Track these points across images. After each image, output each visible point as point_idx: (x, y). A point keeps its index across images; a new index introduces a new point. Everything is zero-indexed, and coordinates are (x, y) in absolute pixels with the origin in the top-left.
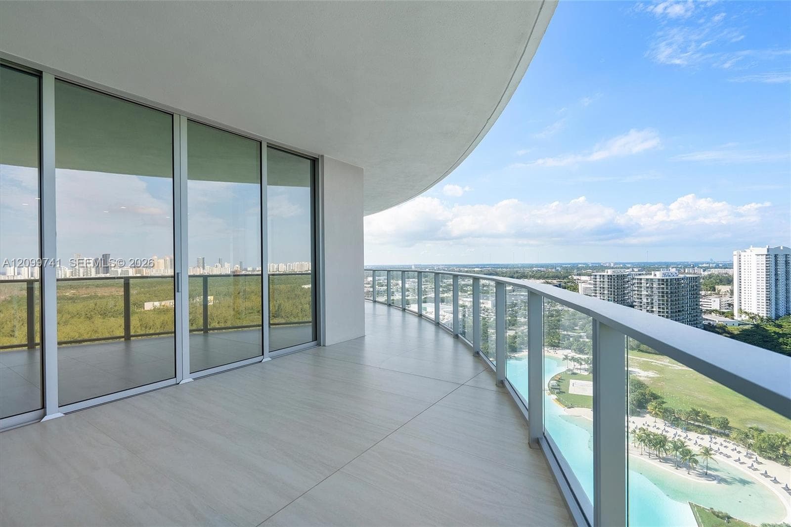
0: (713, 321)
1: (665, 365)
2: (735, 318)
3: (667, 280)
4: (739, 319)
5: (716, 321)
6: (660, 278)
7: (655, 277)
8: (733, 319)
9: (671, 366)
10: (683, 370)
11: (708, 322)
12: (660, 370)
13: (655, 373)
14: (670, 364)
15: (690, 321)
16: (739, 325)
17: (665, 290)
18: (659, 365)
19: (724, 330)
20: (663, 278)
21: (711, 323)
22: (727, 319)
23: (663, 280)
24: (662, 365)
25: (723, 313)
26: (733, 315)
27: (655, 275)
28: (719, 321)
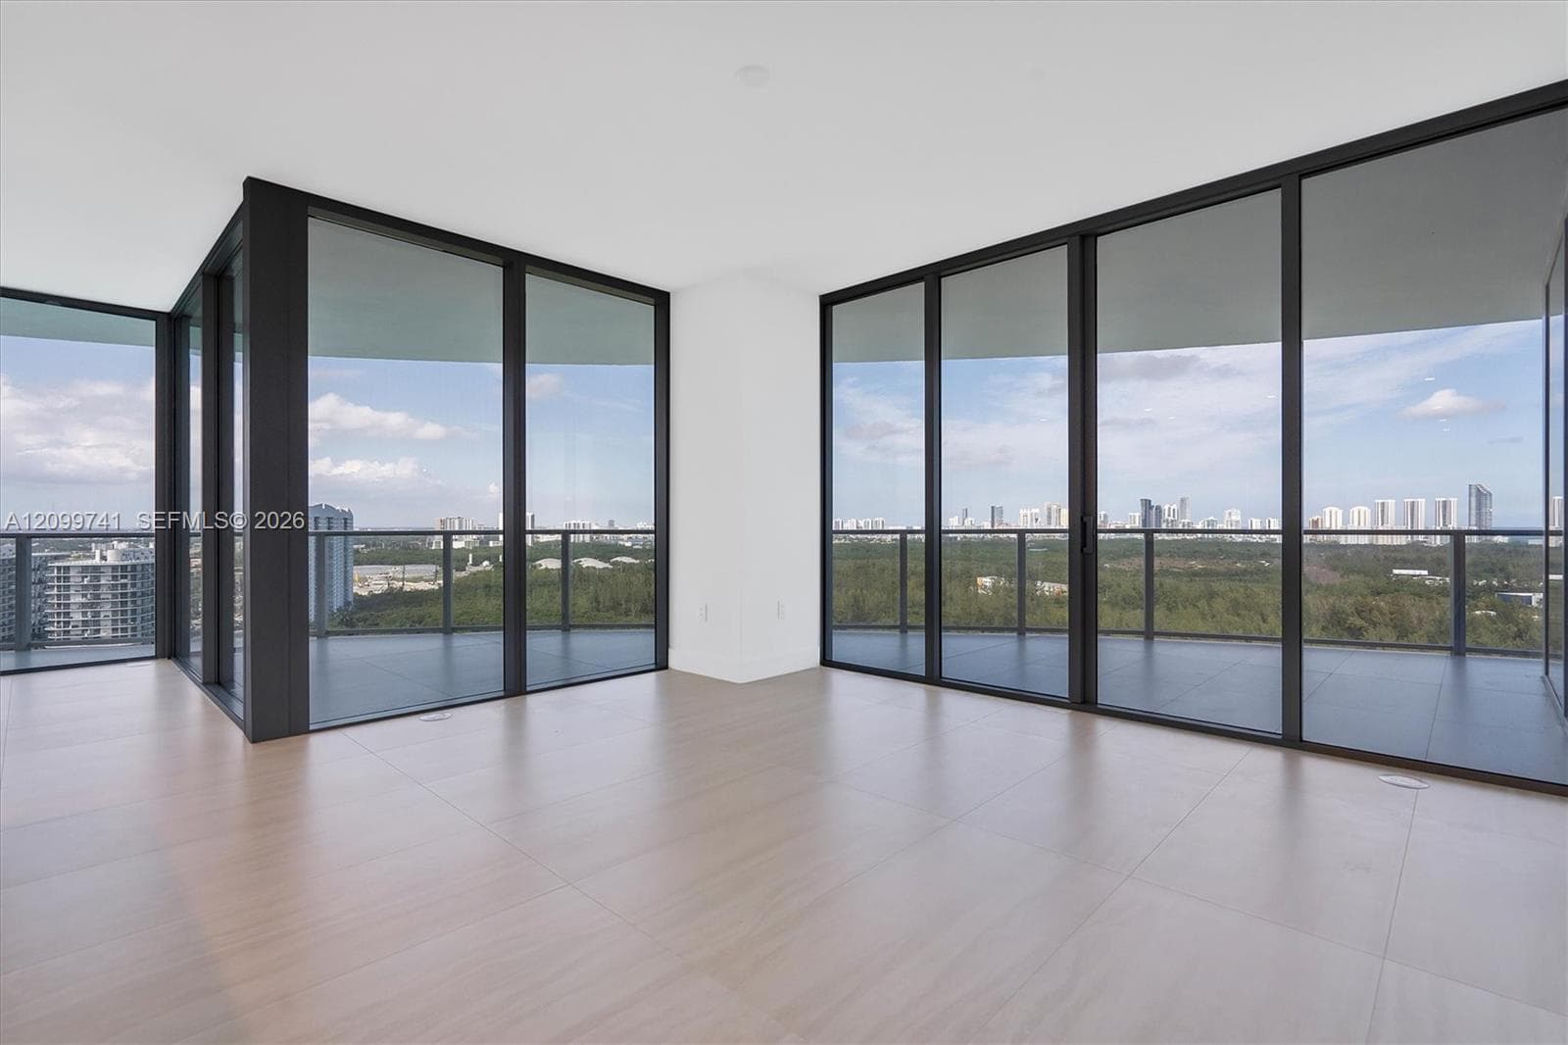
3: (134, 567)
6: (117, 563)
7: (102, 562)
17: (130, 590)
20: (126, 563)
23: (124, 568)
27: (104, 558)
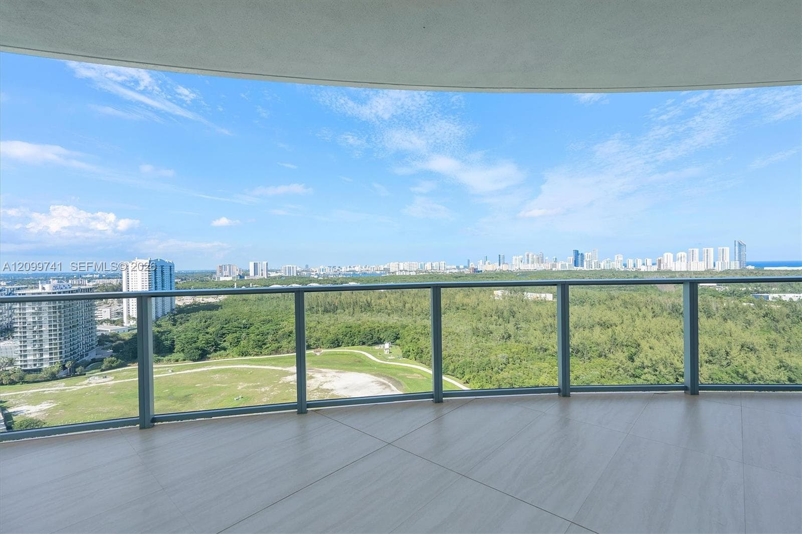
0: (106, 331)
1: (61, 390)
2: (124, 325)
4: (128, 325)
5: (108, 331)
6: (50, 291)
7: (43, 291)
8: (123, 326)
9: (69, 389)
10: (82, 389)
11: (101, 332)
12: (55, 397)
13: (50, 403)
14: (67, 388)
15: (85, 335)
16: (129, 330)
18: (54, 392)
19: (117, 337)
21: (104, 333)
22: (118, 327)
24: (57, 390)
25: (114, 322)
26: (122, 322)
27: (44, 288)
28: (111, 330)
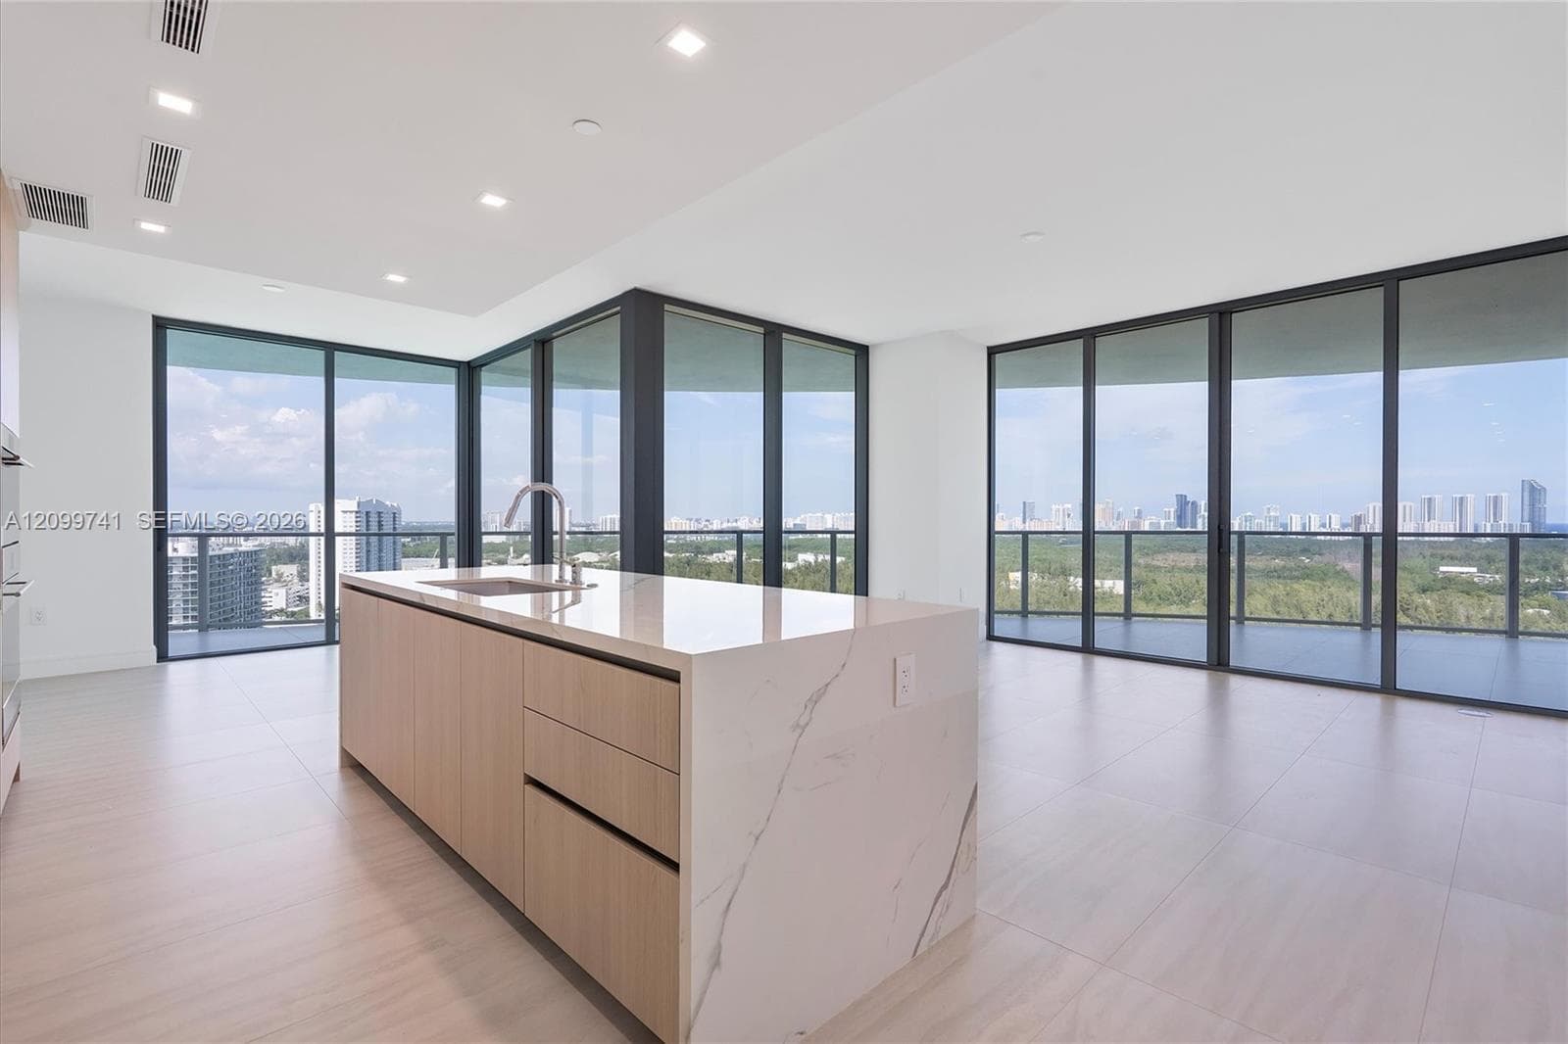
7: (175, 554)
25: (293, 614)
26: (308, 615)
